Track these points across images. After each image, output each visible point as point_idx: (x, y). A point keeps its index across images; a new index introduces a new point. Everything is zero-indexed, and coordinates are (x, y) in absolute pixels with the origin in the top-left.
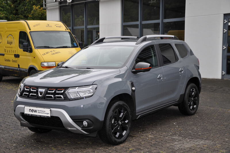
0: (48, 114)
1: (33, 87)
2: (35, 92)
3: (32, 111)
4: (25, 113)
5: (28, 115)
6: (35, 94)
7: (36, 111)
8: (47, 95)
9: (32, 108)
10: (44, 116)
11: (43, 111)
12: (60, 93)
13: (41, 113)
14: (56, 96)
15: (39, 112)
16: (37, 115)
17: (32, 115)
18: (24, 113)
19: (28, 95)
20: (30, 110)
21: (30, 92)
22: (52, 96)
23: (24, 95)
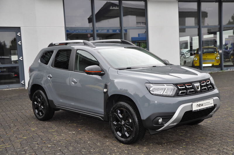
0: (212, 104)
1: (187, 84)
2: (191, 88)
3: (199, 105)
4: (193, 110)
5: (196, 111)
6: (193, 90)
7: (202, 105)
8: (202, 88)
9: (199, 103)
11: (208, 103)
12: (209, 84)
13: (207, 105)
15: (205, 104)
16: (204, 108)
17: (200, 109)
19: (186, 93)
20: (197, 105)
21: (186, 89)
22: (206, 87)
23: (181, 94)
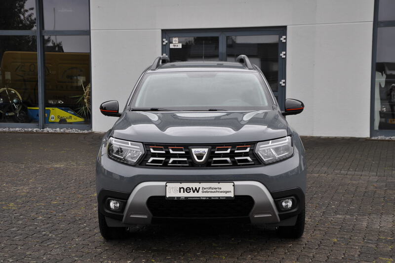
0: (227, 192)
1: (174, 146)
2: (181, 156)
3: (187, 190)
4: (167, 196)
5: (176, 199)
6: (186, 159)
7: (196, 190)
8: (214, 159)
9: (185, 185)
10: (219, 197)
11: (215, 188)
12: (242, 153)
13: (212, 192)
14: (236, 158)
15: (205, 190)
16: (200, 197)
17: (186, 198)
18: (165, 196)
19: (166, 162)
20: (180, 188)
21: (168, 155)
22: (228, 159)
23: (151, 162)
